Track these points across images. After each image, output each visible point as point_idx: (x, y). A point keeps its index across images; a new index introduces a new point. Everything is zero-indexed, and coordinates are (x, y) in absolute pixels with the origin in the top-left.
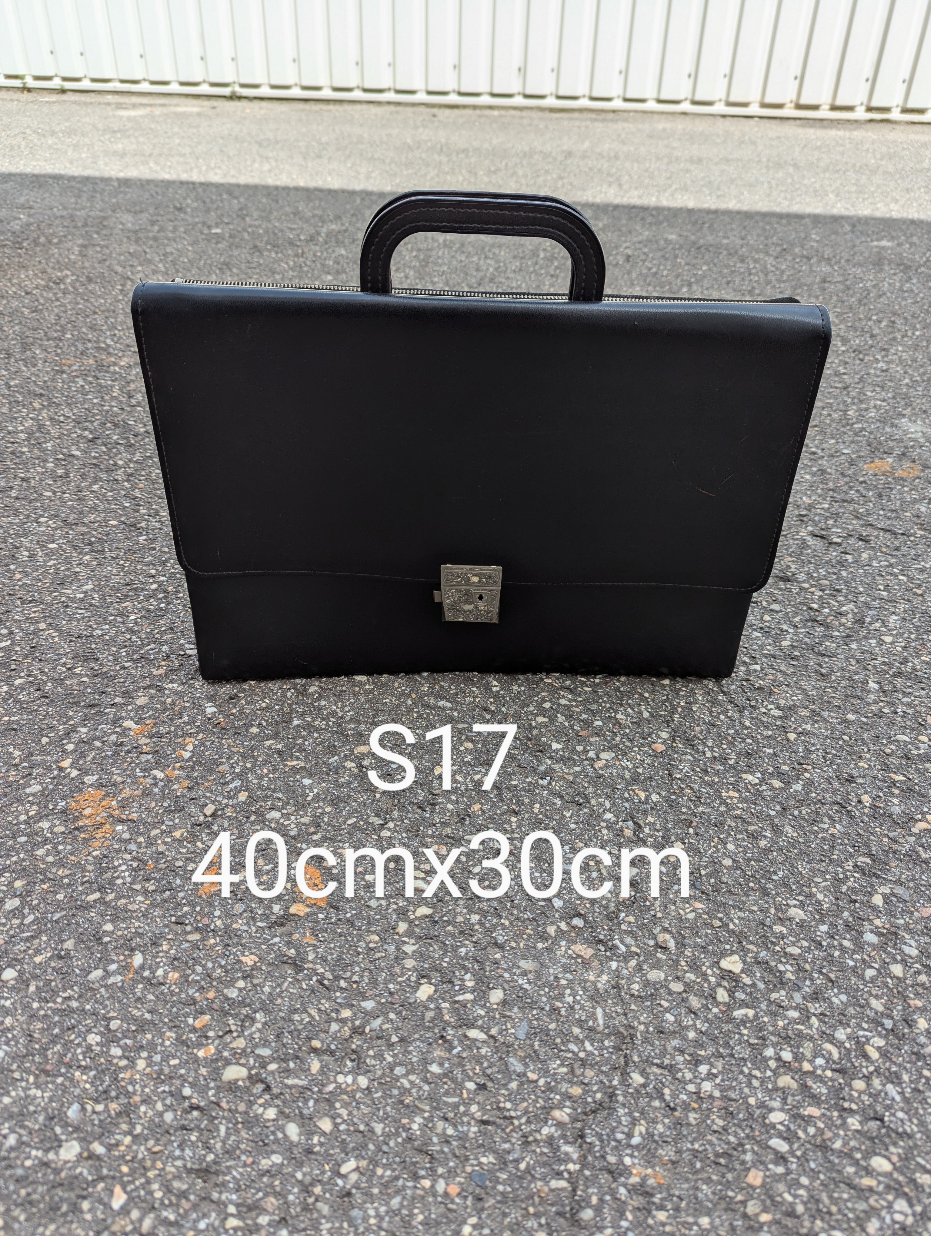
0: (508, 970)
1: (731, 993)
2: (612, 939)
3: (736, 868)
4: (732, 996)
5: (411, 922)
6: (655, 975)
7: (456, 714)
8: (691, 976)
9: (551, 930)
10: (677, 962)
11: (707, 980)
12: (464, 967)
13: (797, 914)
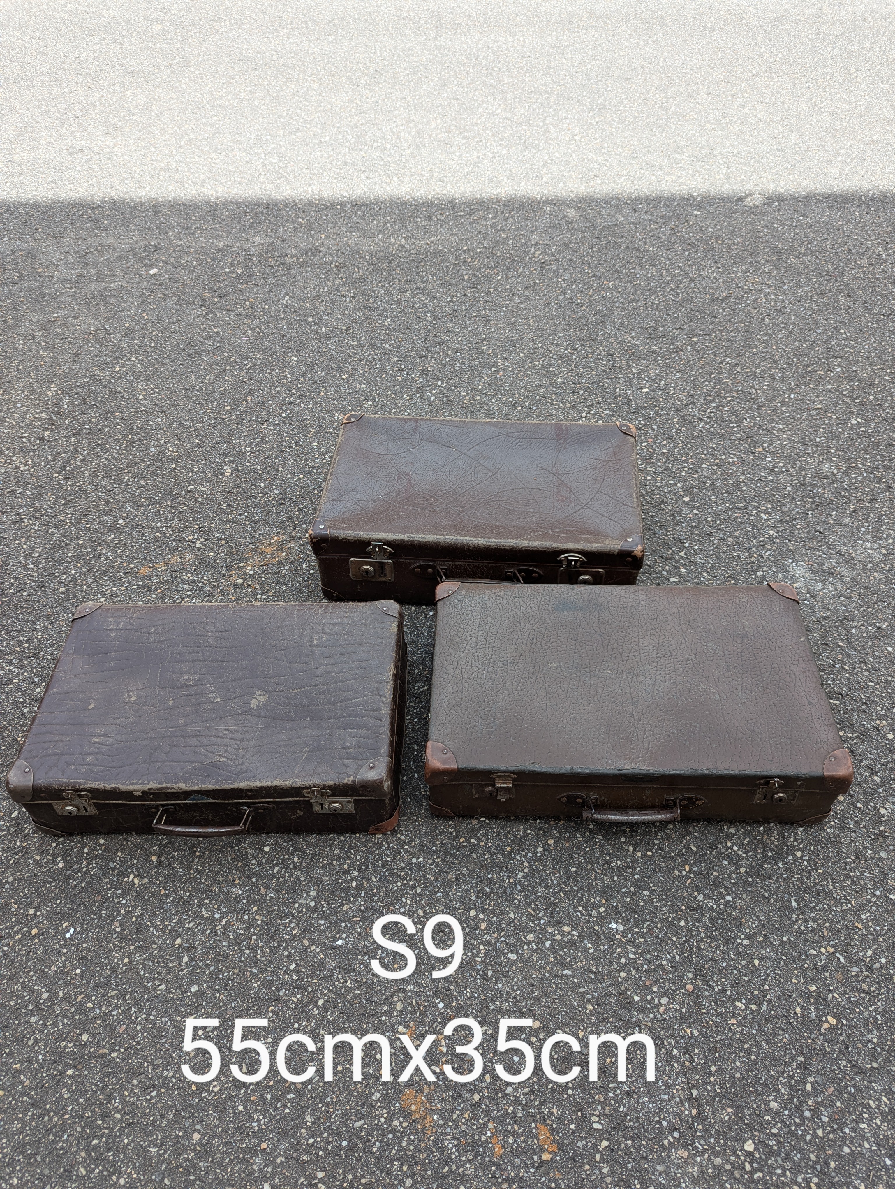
0: (653, 1174)
1: (751, 1163)
2: (694, 1143)
3: (743, 1078)
4: (752, 1167)
5: (601, 1152)
6: (718, 1161)
7: (575, 980)
8: (732, 1158)
9: (666, 1142)
10: (725, 1150)
11: (740, 1159)
12: (632, 1176)
13: (774, 1105)
